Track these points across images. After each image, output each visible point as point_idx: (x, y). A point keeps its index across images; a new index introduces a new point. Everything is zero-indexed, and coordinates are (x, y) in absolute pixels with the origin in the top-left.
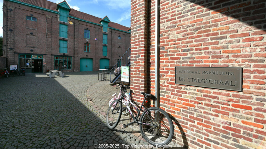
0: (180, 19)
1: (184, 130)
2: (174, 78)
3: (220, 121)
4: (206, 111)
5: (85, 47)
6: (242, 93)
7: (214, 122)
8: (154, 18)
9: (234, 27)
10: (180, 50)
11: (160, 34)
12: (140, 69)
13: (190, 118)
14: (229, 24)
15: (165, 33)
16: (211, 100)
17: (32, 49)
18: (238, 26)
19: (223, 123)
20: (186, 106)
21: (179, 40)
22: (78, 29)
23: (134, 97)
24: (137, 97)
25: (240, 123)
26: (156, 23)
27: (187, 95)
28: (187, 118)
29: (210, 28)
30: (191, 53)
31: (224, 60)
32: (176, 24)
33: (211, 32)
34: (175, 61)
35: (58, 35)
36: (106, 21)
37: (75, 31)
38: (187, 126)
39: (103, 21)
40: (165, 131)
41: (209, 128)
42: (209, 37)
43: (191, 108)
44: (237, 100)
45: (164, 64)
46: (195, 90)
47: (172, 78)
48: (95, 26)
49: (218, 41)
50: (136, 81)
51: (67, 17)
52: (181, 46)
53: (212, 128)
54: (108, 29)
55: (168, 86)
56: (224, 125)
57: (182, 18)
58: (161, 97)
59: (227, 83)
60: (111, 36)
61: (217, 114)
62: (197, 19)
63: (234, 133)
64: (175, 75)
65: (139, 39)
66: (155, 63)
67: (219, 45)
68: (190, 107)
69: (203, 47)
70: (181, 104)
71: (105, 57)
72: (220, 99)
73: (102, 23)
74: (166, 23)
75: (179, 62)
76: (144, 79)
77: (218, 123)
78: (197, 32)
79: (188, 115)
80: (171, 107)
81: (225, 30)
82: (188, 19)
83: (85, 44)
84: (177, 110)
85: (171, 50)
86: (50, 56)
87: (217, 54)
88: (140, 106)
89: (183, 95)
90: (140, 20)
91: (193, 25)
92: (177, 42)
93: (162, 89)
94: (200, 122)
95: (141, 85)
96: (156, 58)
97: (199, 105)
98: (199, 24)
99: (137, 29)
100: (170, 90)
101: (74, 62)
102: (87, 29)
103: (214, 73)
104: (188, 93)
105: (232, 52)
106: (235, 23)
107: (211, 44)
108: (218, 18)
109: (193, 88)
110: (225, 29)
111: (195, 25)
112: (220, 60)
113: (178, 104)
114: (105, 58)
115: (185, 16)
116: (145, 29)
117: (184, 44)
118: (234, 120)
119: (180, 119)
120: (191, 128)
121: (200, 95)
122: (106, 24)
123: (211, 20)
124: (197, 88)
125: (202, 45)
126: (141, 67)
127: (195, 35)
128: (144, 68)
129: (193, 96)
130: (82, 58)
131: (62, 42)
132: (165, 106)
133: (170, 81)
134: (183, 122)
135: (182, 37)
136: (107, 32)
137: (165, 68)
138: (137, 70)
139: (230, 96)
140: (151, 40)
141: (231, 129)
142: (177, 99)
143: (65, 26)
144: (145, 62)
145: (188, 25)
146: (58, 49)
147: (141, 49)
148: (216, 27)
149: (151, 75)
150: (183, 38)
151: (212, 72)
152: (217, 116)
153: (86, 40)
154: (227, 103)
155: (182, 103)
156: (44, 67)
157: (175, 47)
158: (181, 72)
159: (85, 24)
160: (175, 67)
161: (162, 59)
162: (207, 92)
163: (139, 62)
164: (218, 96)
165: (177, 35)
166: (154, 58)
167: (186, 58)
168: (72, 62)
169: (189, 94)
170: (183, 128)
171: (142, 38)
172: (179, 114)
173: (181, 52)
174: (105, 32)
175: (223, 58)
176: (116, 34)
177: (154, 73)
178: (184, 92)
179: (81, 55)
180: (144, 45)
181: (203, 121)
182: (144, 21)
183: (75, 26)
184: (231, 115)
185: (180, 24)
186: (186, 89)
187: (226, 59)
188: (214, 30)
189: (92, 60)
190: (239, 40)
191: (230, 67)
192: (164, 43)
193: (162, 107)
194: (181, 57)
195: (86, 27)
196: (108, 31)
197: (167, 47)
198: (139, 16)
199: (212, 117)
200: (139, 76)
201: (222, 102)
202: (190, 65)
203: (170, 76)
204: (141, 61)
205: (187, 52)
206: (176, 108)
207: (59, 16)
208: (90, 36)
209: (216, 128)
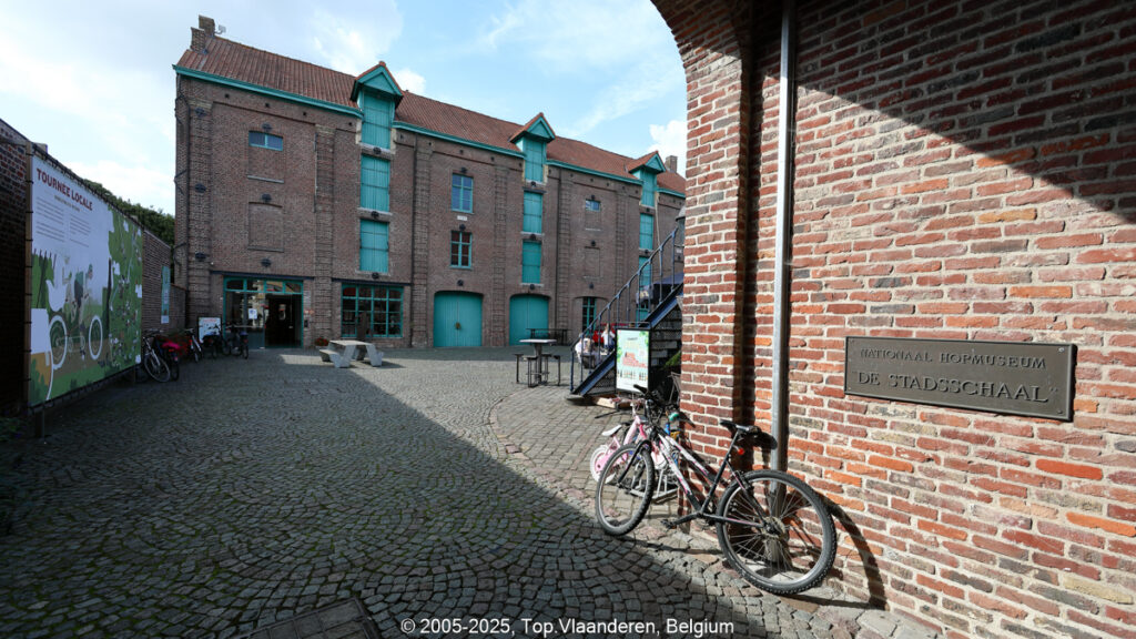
0: (867, 177)
1: (872, 549)
2: (843, 375)
3: (997, 515)
4: (949, 483)
5: (455, 248)
6: (1071, 424)
7: (974, 519)
8: (774, 169)
9: (1051, 214)
10: (866, 280)
11: (795, 225)
12: (718, 343)
13: (892, 507)
14: (1035, 202)
15: (812, 223)
16: (967, 448)
17: (267, 255)
18: (1066, 209)
19: (1005, 521)
20: (880, 468)
21: (860, 246)
22: (429, 174)
23: (694, 437)
24: (705, 438)
25: (1062, 521)
26: (781, 184)
27: (887, 431)
28: (882, 506)
29: (973, 213)
30: (903, 293)
31: (1014, 320)
32: (851, 193)
33: (975, 227)
34: (847, 317)
35: (357, 200)
36: (538, 135)
37: (419, 181)
38: (883, 532)
39: (526, 135)
40: (802, 554)
41: (959, 539)
42: (969, 243)
43: (899, 475)
44: (1053, 448)
45: (807, 326)
46: (913, 415)
47: (834, 374)
48: (493, 159)
49: (998, 255)
50: (703, 384)
51: (389, 129)
52: (868, 269)
53: (970, 538)
54: (546, 169)
55: (819, 403)
56: (1009, 528)
57: (874, 173)
58: (792, 437)
59: (1023, 393)
60: (556, 200)
61: (986, 492)
62: (928, 179)
63: (1043, 552)
64: (843, 363)
65: (715, 238)
66: (772, 322)
67: (1000, 271)
68: (894, 471)
69: (944, 273)
70: (864, 460)
71: (532, 287)
72: (997, 444)
73: (520, 145)
74: (815, 187)
75: (862, 321)
76: (731, 377)
77: (989, 523)
78: (927, 222)
79: (886, 498)
80: (827, 473)
81: (1020, 222)
82: (896, 179)
83: (455, 235)
84: (849, 480)
85: (832, 278)
86: (328, 286)
87: (993, 298)
88: (716, 467)
89: (871, 431)
90: (720, 175)
91: (915, 201)
92: (854, 253)
93: (797, 410)
94: (929, 520)
95: (719, 398)
96: (777, 306)
97: (927, 465)
98: (935, 198)
99: (710, 204)
100: (825, 415)
101: (412, 308)
102: (464, 171)
103: (978, 360)
104: (888, 424)
105: (1044, 292)
106: (1056, 201)
107: (972, 264)
108: (998, 181)
109: (909, 408)
110: (1024, 219)
111: (921, 200)
112: (1002, 317)
113: (853, 463)
114: (532, 295)
115: (885, 167)
116: (740, 205)
117: (878, 263)
118: (1044, 511)
119: (859, 512)
120: (897, 541)
121: (932, 431)
122: (537, 148)
123: (975, 186)
124: (920, 409)
125: (943, 268)
126: (720, 336)
127: (921, 232)
128: (732, 340)
129: (906, 434)
130: (440, 294)
131: (369, 228)
132: (808, 470)
133: (827, 382)
134: (869, 523)
135: (874, 239)
136: (542, 180)
137: (807, 339)
138: (708, 346)
139: (1033, 436)
140: (758, 245)
141: (1030, 540)
142: (849, 444)
143: (380, 166)
144: (736, 320)
145: (897, 197)
146: (357, 255)
147: (724, 273)
148: (992, 211)
149: (756, 363)
150: (876, 242)
151: (973, 356)
152: (989, 500)
153: (460, 218)
154: (1021, 459)
155: (867, 458)
156: (306, 326)
157: (847, 269)
158: (865, 354)
159: (456, 151)
160: (844, 339)
161: (798, 310)
162: (954, 421)
163: (716, 319)
164: (990, 434)
165: (855, 229)
166: (770, 304)
167: (885, 307)
168: (405, 307)
169: (892, 428)
170: (869, 542)
171: (727, 235)
172: (856, 493)
173: (867, 289)
174: (533, 184)
175: (1013, 311)
176: (580, 189)
177: (769, 358)
178: (877, 420)
179: (439, 281)
180: (734, 261)
181: (939, 516)
182: (737, 177)
183: (419, 163)
184: (1035, 496)
185: (865, 194)
186: (884, 412)
187: (1024, 316)
188: (986, 219)
189: (481, 302)
190: (1068, 254)
191: (1035, 341)
192: (807, 256)
193: (795, 471)
194: (869, 304)
195: (459, 165)
196: (546, 179)
197: (816, 271)
198: (720, 161)
199: (969, 504)
200: (714, 365)
201: (1004, 455)
202: (898, 331)
203: (826, 368)
204: (721, 315)
205: (889, 289)
206: (845, 475)
207: (359, 127)
208: (474, 204)
209: (981, 538)
